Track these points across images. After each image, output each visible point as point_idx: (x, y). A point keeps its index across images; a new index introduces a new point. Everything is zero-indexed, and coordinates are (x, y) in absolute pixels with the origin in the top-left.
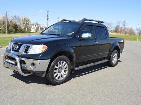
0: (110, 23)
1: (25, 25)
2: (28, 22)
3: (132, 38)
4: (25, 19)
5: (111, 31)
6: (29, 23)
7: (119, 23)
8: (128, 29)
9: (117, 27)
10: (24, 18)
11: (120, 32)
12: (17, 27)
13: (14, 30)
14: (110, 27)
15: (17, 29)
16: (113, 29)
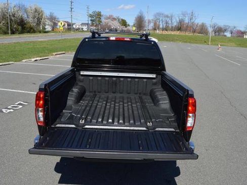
0: (169, 16)
1: (36, 20)
2: (41, 14)
3: (201, 40)
4: (36, 11)
5: (172, 27)
6: (42, 16)
7: (184, 15)
8: (197, 25)
9: (181, 22)
10: (33, 8)
11: (186, 30)
12: (25, 24)
13: (20, 28)
14: (170, 22)
15: (25, 27)
16: (175, 24)
